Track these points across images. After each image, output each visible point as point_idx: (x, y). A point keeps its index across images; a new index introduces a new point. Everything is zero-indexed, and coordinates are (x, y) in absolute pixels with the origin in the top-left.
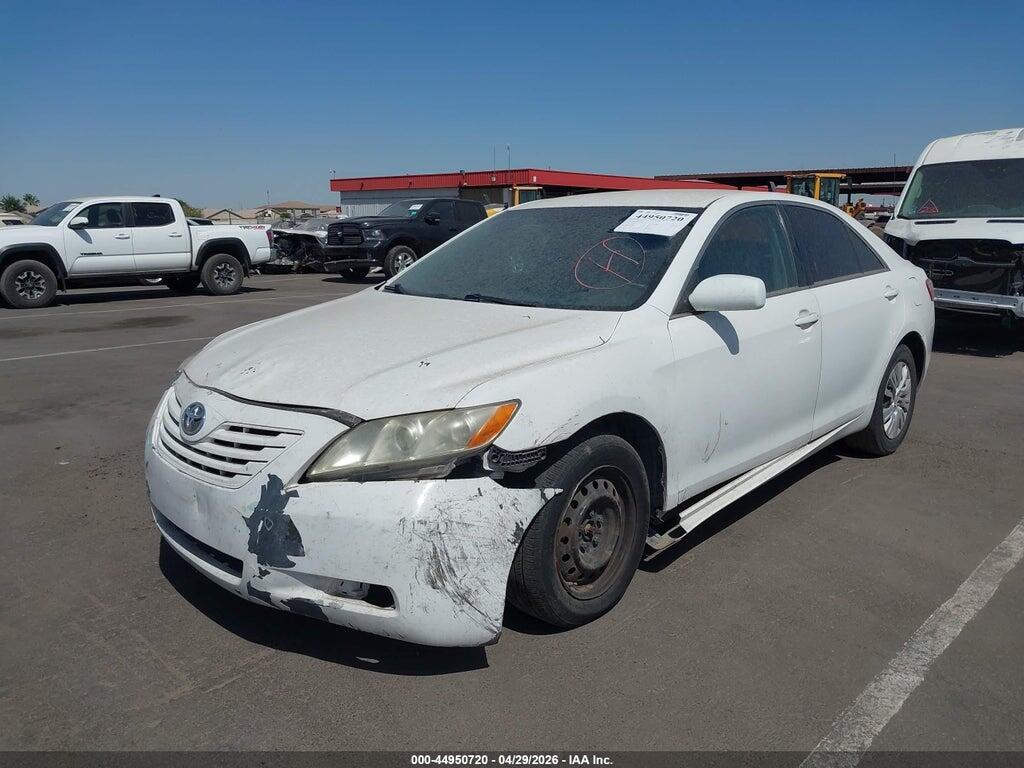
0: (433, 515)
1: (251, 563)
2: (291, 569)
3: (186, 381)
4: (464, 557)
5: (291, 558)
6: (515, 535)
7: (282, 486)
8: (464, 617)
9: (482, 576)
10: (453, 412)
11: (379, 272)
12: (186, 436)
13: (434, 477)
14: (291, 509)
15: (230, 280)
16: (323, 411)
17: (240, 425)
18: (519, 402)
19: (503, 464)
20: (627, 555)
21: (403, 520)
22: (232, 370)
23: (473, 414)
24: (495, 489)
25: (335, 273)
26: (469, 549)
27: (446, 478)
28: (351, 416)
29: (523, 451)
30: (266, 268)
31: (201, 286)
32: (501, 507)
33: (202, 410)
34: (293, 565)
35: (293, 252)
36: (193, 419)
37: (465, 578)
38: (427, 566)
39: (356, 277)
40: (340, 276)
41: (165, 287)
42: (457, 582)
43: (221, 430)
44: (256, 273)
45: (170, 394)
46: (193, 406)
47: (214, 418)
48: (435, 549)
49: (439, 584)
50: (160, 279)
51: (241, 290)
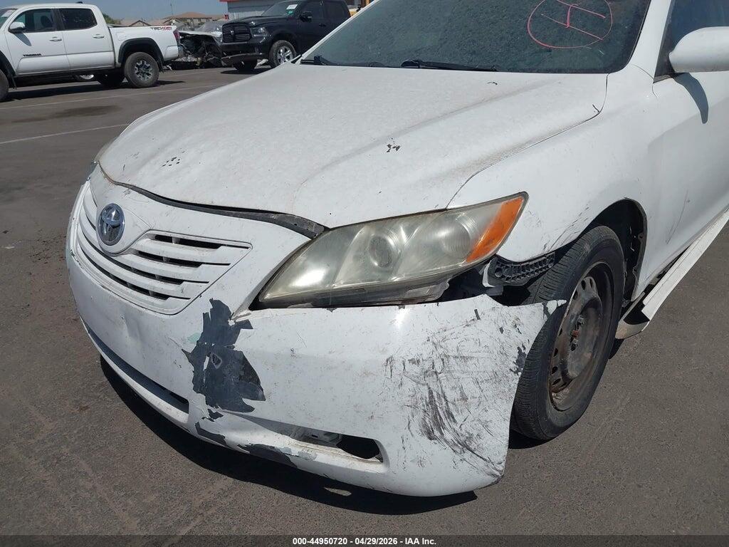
0: (426, 351)
1: (199, 403)
2: (249, 414)
3: (102, 175)
4: (464, 398)
5: (248, 402)
6: (518, 362)
7: (229, 315)
8: (464, 466)
9: (485, 417)
10: (443, 214)
11: (264, 64)
12: (105, 246)
13: (423, 300)
14: (243, 343)
15: (148, 74)
16: (274, 217)
17: (168, 235)
18: (524, 195)
19: (508, 279)
20: (600, 353)
21: (390, 361)
22: (152, 161)
23: (469, 215)
24: (493, 309)
25: (231, 67)
26: (470, 389)
27: (437, 301)
28: (310, 223)
29: (529, 261)
30: (176, 65)
31: (125, 81)
32: (501, 330)
33: (120, 215)
34: (251, 409)
35: (197, 50)
36: (111, 226)
37: (465, 422)
38: (422, 414)
39: (248, 68)
40: (235, 69)
41: (97, 83)
42: (457, 428)
43: (145, 240)
44: (169, 69)
45: (86, 191)
46: (109, 208)
47: (135, 225)
48: (431, 392)
49: (437, 433)
50: (92, 76)
51: (157, 83)
